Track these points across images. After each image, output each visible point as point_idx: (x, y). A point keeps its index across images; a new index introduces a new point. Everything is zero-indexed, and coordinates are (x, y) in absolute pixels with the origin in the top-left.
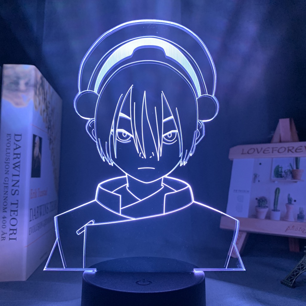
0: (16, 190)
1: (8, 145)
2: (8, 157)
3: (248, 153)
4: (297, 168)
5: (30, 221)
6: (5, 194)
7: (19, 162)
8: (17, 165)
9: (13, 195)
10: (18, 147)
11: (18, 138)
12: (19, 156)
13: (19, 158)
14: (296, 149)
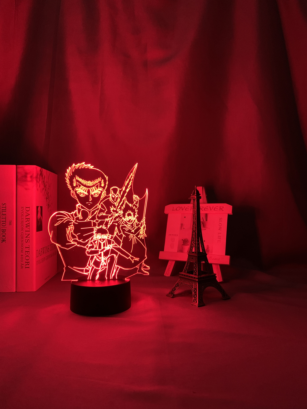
0: (28, 240)
1: (22, 213)
2: (22, 221)
3: (176, 210)
4: (206, 220)
5: (37, 257)
6: (21, 242)
7: (29, 223)
8: (28, 225)
9: (27, 242)
10: (28, 214)
11: (28, 209)
12: (29, 220)
13: (29, 221)
14: (205, 208)
